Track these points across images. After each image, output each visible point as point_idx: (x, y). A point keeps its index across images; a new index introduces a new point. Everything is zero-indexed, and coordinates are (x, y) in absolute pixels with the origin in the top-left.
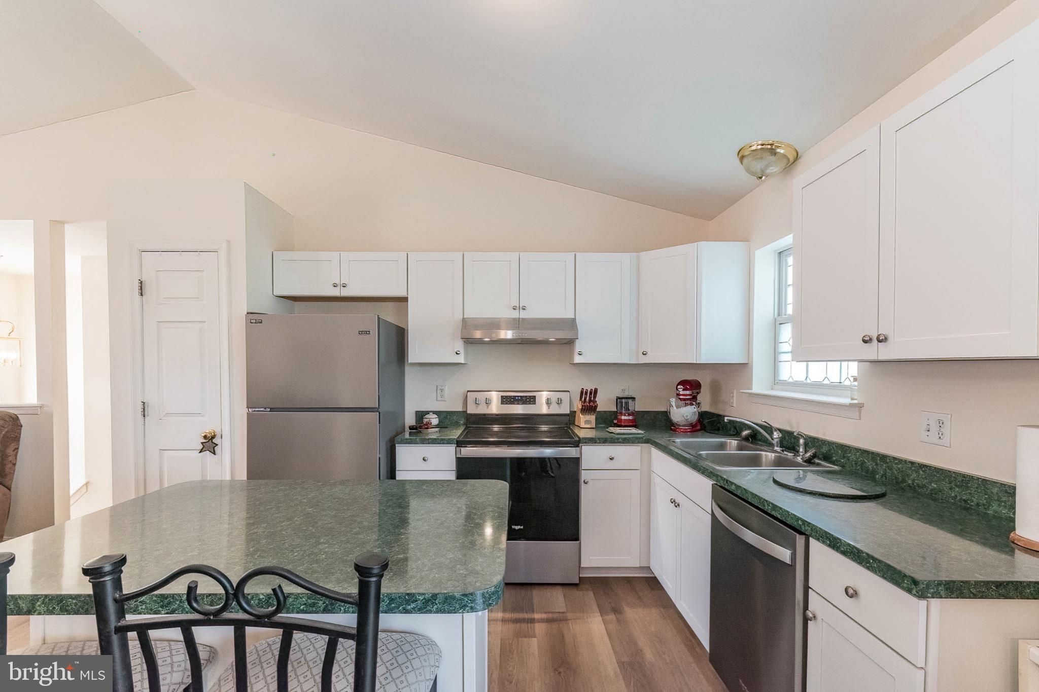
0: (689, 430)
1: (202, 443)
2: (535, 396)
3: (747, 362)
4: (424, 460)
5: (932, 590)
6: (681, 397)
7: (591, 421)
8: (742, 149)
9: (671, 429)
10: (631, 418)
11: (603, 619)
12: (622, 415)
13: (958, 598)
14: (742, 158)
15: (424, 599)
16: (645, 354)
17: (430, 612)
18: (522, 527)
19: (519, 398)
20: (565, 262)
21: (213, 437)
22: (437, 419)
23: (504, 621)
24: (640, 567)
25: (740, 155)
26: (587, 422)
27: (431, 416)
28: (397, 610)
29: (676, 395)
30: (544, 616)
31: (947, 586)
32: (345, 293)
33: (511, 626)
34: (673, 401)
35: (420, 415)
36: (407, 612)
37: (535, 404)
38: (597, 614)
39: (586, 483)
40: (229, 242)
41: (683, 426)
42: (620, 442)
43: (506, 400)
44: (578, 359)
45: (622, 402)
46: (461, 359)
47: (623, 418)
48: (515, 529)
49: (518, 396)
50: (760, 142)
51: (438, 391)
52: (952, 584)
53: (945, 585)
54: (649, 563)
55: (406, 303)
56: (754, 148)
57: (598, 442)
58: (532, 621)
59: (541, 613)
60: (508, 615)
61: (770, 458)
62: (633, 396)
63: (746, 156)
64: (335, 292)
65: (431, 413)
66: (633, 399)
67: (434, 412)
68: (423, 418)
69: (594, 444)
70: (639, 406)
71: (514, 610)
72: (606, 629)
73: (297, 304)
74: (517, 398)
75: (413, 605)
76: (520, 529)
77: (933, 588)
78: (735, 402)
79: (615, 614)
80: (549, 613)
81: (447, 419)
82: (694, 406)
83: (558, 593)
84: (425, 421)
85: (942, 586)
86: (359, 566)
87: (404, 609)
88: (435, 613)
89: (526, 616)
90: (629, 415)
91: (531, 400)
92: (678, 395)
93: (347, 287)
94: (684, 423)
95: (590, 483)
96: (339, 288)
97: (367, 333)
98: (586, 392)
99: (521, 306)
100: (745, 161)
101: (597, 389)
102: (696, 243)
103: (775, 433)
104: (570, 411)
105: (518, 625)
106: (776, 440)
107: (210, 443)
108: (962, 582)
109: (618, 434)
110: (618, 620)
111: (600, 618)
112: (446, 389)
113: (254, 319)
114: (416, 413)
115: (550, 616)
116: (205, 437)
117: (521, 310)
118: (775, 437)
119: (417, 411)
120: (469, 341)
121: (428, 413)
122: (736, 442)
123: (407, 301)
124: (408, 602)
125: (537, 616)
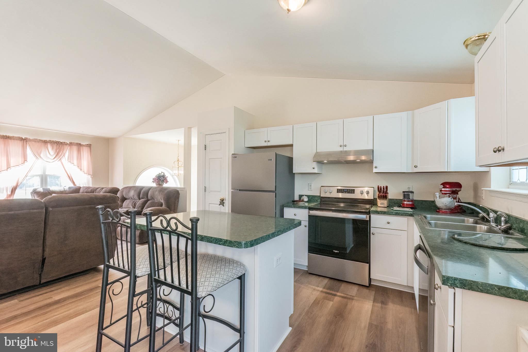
0: (448, 212)
1: (220, 202)
2: (354, 190)
3: (489, 171)
4: (295, 215)
5: (450, 282)
6: (443, 192)
7: (384, 204)
8: (466, 40)
9: (437, 211)
10: (410, 203)
11: (373, 305)
12: (405, 201)
13: (469, 290)
14: (467, 46)
15: (224, 241)
16: (416, 167)
17: (225, 245)
18: (338, 252)
19: (346, 190)
20: (368, 121)
21: (223, 200)
22: (307, 198)
23: (322, 291)
24: (407, 286)
25: (465, 44)
26: (382, 204)
27: (305, 197)
28: (217, 243)
29: (440, 191)
30: (343, 295)
31: (461, 281)
32: (269, 144)
33: (324, 294)
34: (437, 194)
35: (301, 196)
36: (220, 244)
37: (354, 193)
38: (372, 302)
39: (373, 234)
40: (229, 129)
41: (444, 209)
42: (393, 215)
43: (339, 191)
44: (375, 170)
45: (406, 194)
46: (316, 171)
47: (405, 203)
48: (335, 252)
49: (346, 189)
50: (477, 35)
51: (309, 186)
52: (465, 281)
53: (459, 281)
54: (413, 285)
55: (292, 147)
56: (473, 39)
57: (380, 213)
58: (335, 295)
59: (341, 293)
60: (325, 290)
61: (484, 228)
62: (413, 191)
63: (468, 45)
64: (265, 144)
65: (304, 196)
66: (412, 192)
67: (306, 196)
68: (301, 198)
69: (378, 214)
70: (416, 197)
71: (329, 288)
72: (372, 308)
73: (255, 150)
74: (345, 190)
75: (221, 243)
76: (337, 252)
77: (451, 281)
78: (484, 197)
79: (381, 304)
80: (345, 294)
81: (311, 198)
82: (451, 198)
83: (355, 288)
84: (302, 199)
85: (458, 281)
86: (191, 219)
87: (219, 243)
88: (227, 246)
89: (333, 292)
90: (408, 201)
91: (352, 191)
92: (441, 191)
93: (270, 142)
94: (445, 208)
95: (376, 235)
96: (267, 142)
97: (271, 160)
98: (380, 188)
99: (344, 144)
100: (469, 47)
101: (387, 186)
102: (447, 101)
103: (491, 214)
104: (374, 198)
105: (327, 295)
106: (492, 218)
107: (222, 202)
108: (472, 281)
109: (395, 210)
110: (382, 307)
111: (372, 303)
112: (312, 185)
113: (235, 156)
114: (299, 196)
115: (345, 296)
116: (221, 200)
117: (344, 147)
118: (491, 216)
119: (299, 195)
120: (320, 163)
121: (303, 196)
122: (472, 219)
123: (293, 146)
124: (220, 241)
125: (338, 294)
